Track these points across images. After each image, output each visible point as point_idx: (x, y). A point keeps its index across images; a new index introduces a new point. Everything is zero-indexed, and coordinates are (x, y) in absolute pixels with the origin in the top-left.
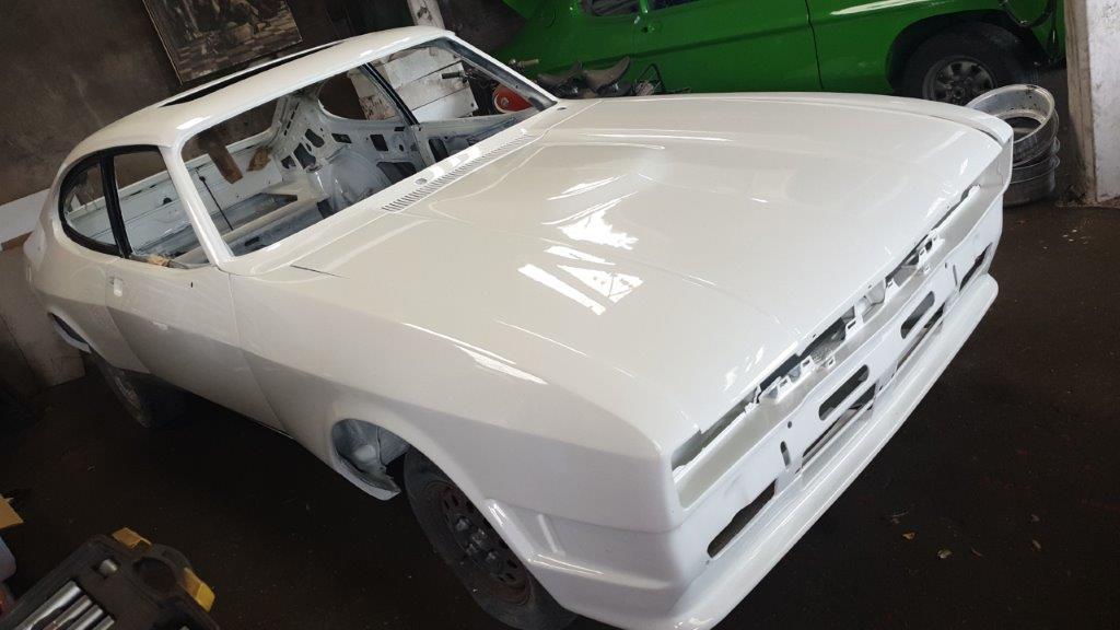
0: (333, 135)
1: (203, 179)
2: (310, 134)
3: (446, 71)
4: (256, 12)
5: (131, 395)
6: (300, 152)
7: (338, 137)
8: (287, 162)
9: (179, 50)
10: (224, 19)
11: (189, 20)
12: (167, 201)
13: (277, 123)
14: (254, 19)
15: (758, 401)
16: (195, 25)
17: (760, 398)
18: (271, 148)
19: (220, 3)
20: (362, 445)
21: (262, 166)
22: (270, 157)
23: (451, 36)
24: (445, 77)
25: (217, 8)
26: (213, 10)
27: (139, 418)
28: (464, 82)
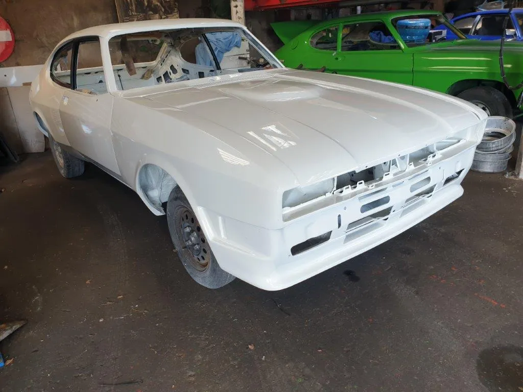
0: (182, 69)
1: (119, 76)
2: (172, 67)
3: (241, 56)
4: (163, 10)
5: (61, 161)
6: (166, 75)
7: (184, 70)
8: (159, 79)
9: (124, 18)
10: (148, 9)
11: (132, 6)
12: (101, 82)
13: (159, 59)
14: (161, 13)
15: (333, 193)
16: (134, 8)
17: (335, 193)
18: (154, 71)
19: (148, 2)
20: (153, 189)
21: (147, 78)
22: (152, 75)
23: (245, 28)
24: (240, 58)
25: (146, 4)
26: (144, 4)
27: (62, 172)
28: (248, 63)
